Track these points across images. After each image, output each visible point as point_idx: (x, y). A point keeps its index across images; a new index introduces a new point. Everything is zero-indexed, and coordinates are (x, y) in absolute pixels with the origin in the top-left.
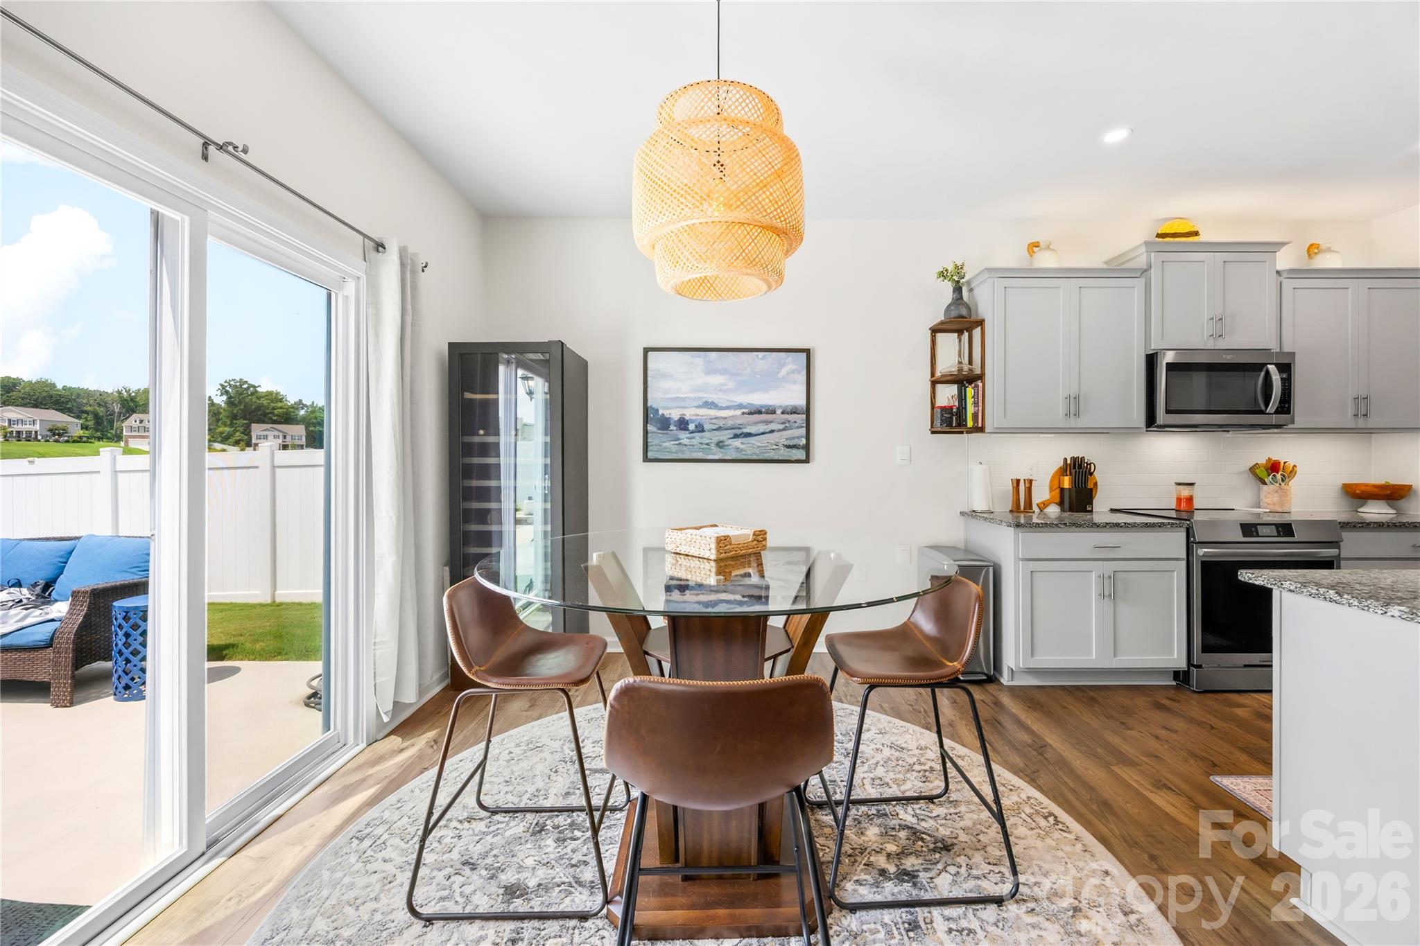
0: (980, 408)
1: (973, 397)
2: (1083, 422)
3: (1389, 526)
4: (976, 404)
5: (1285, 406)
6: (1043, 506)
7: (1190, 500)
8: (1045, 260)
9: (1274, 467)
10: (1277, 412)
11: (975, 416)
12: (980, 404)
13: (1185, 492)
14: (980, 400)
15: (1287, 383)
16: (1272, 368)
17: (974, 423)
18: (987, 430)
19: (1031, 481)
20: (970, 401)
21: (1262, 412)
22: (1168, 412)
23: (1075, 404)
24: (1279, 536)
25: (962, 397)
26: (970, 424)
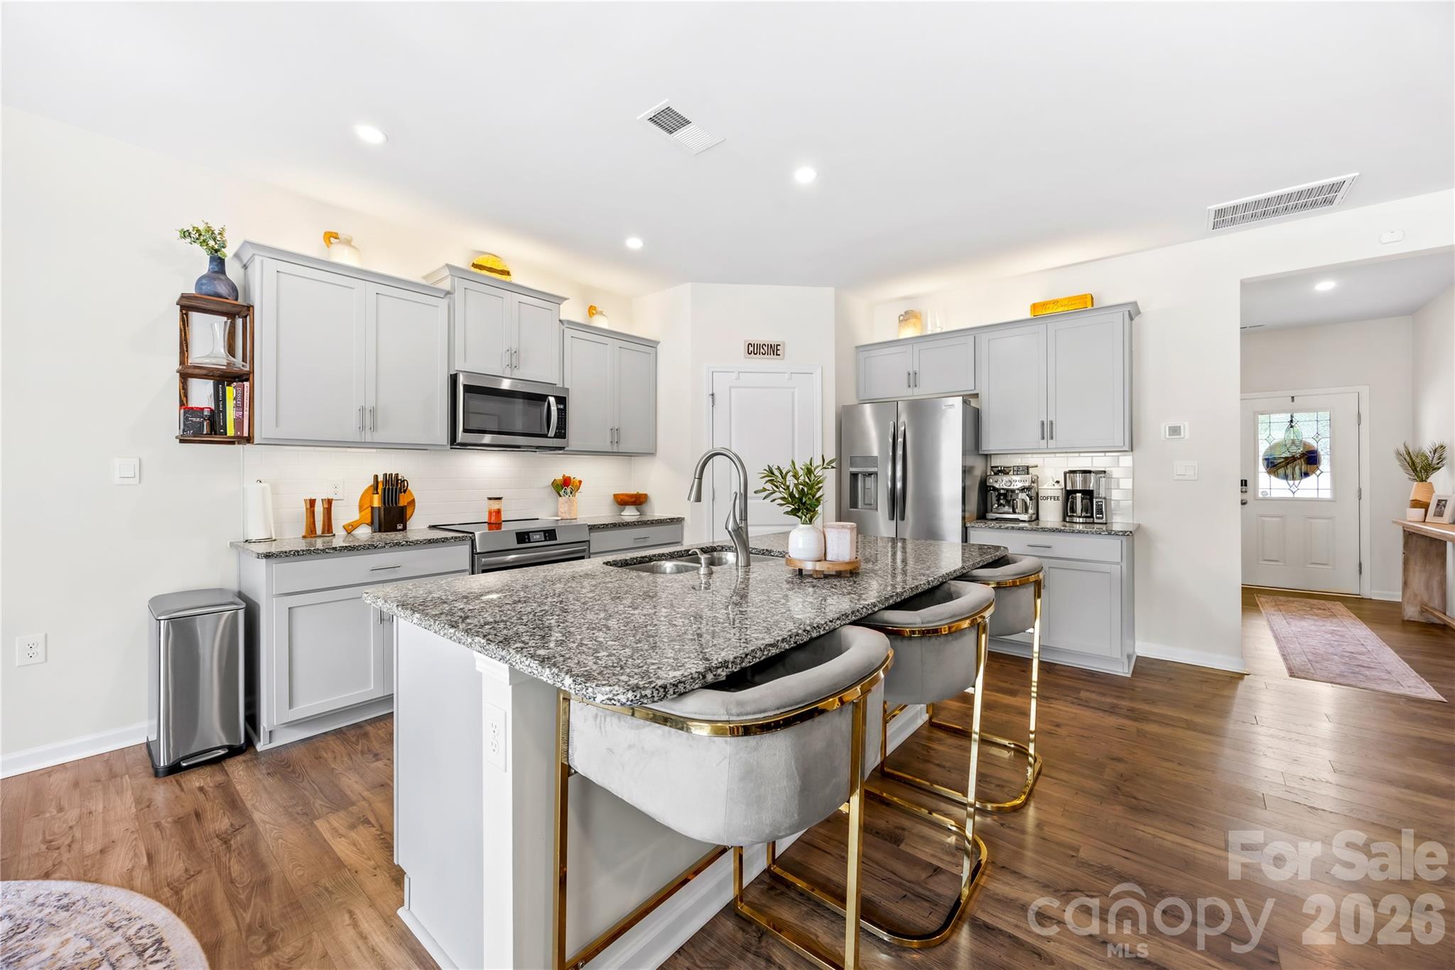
0: (246, 413)
1: (235, 399)
2: (380, 436)
3: (635, 524)
4: (240, 407)
5: (561, 433)
6: (350, 529)
7: (498, 512)
8: (342, 256)
9: (566, 482)
10: (556, 436)
11: (239, 423)
12: (246, 408)
13: (495, 505)
14: (247, 405)
15: (562, 414)
16: (552, 400)
17: (236, 432)
18: (257, 439)
19: (330, 502)
20: (230, 404)
21: (545, 436)
22: (465, 431)
23: (370, 417)
24: (546, 540)
25: (220, 398)
26: (231, 431)
